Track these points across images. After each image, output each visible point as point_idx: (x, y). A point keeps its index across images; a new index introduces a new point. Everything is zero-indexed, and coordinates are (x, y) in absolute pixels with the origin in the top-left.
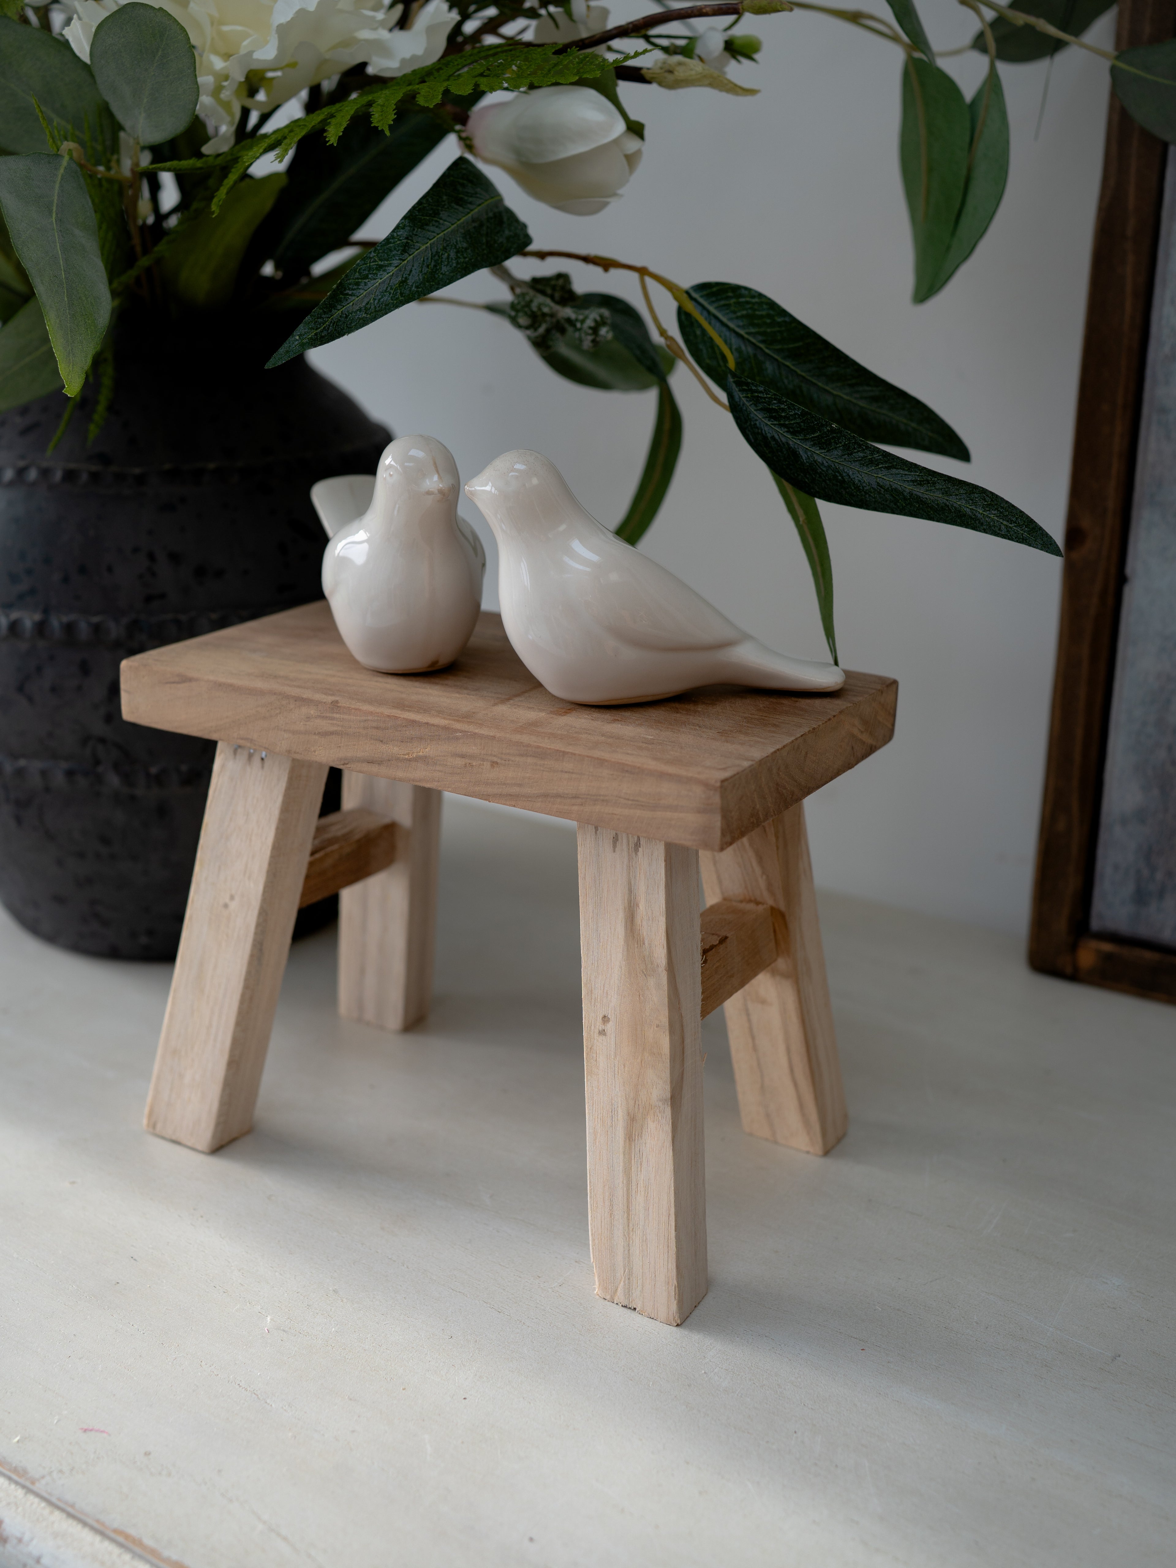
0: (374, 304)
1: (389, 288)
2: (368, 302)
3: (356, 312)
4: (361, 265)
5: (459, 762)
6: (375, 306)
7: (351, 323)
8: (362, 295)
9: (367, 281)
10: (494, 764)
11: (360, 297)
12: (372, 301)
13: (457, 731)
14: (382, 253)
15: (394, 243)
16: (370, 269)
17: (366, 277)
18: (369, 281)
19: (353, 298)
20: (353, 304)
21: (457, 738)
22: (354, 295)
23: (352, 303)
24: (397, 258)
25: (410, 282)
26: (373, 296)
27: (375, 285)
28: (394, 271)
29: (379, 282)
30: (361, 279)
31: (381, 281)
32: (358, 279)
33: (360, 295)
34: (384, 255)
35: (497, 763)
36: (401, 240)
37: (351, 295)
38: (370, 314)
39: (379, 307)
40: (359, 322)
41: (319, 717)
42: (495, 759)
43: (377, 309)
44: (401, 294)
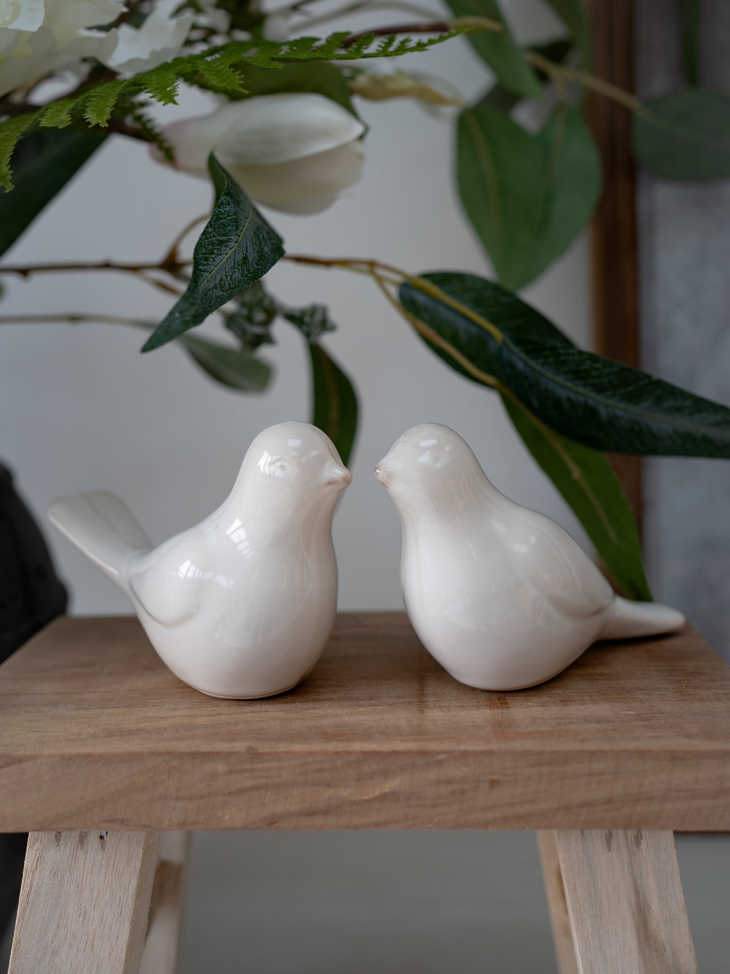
0: (228, 281)
1: (236, 264)
2: (221, 279)
3: (212, 289)
4: (204, 240)
5: (444, 790)
6: (229, 283)
7: (210, 301)
8: (214, 272)
9: (214, 256)
10: (493, 784)
11: (212, 273)
12: (224, 278)
13: (438, 753)
14: (218, 228)
15: (224, 218)
16: (212, 244)
17: (212, 253)
18: (215, 257)
19: (207, 274)
20: (208, 281)
21: (440, 763)
22: (207, 272)
23: (206, 280)
24: (234, 233)
25: (250, 258)
26: (224, 272)
27: (223, 261)
28: (236, 246)
29: (226, 258)
30: (208, 254)
31: (227, 256)
32: (205, 254)
33: (212, 271)
34: (221, 231)
35: (498, 782)
36: (231, 216)
37: (204, 271)
38: (226, 292)
39: (233, 283)
40: (217, 300)
41: (231, 772)
42: (495, 777)
43: (232, 286)
44: (248, 270)
